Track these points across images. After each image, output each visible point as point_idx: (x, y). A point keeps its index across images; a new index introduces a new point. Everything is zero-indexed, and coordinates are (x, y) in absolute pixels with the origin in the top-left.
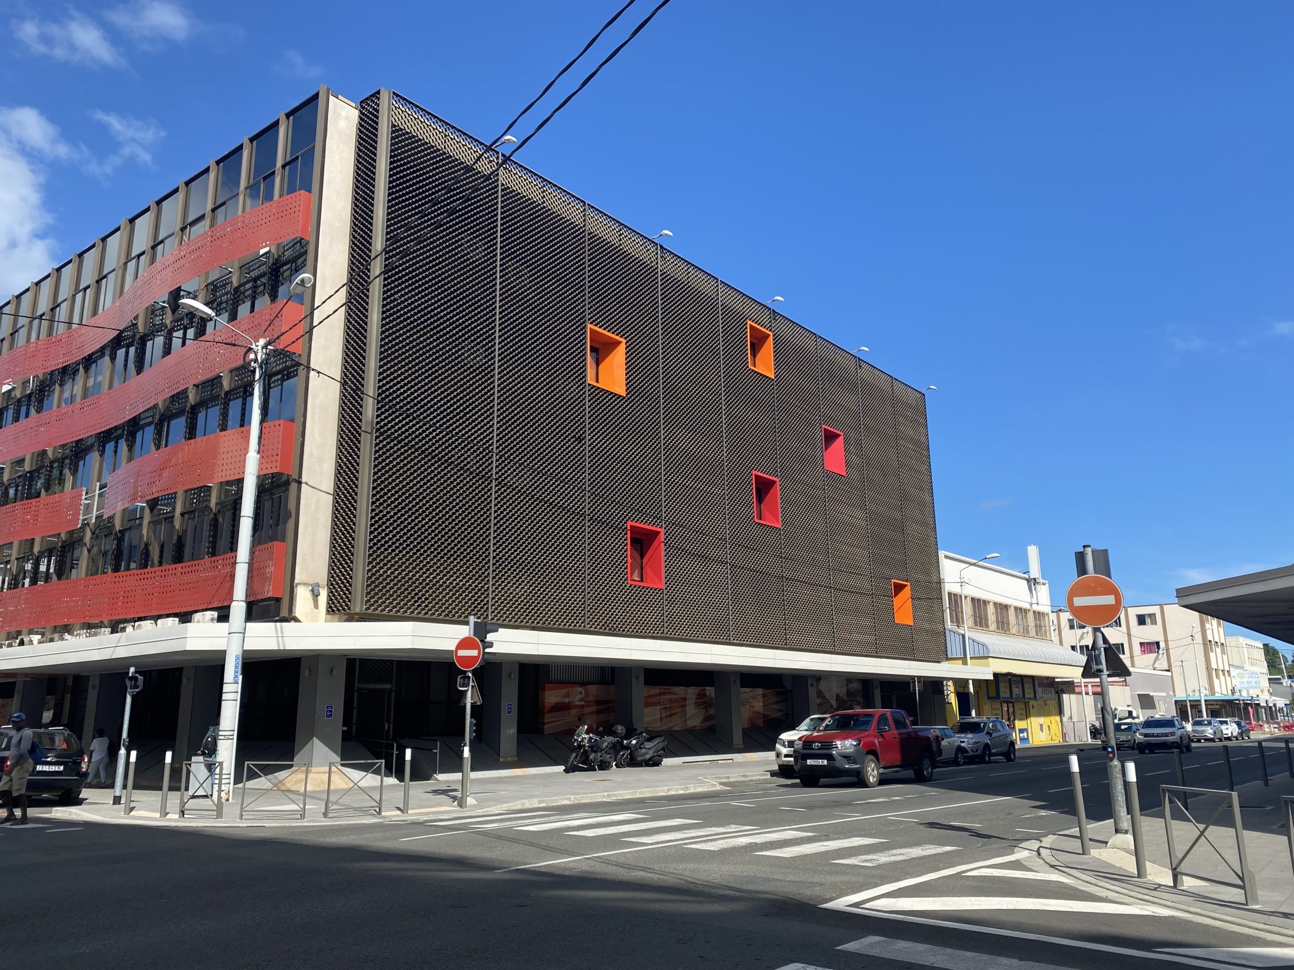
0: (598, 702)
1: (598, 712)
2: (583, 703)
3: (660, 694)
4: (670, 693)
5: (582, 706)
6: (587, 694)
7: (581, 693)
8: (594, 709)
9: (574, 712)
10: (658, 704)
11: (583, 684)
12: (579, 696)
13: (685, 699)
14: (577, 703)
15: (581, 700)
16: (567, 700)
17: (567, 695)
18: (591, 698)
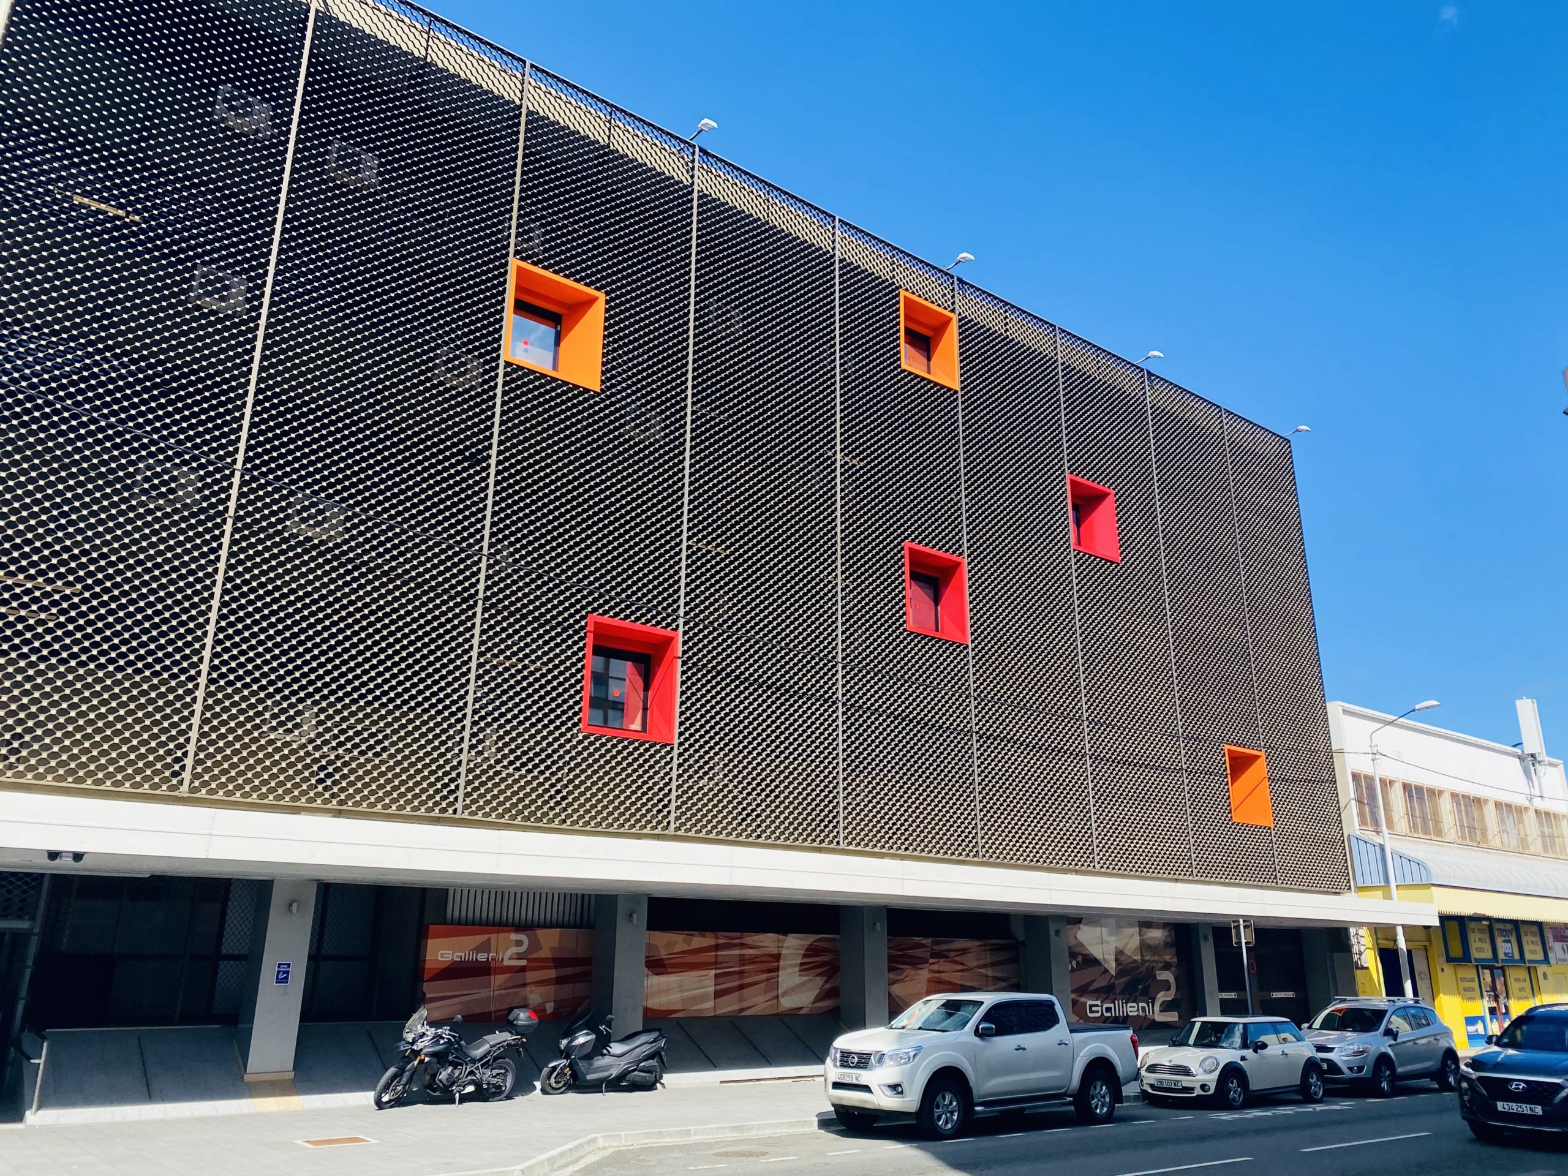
0: (558, 962)
1: (559, 981)
2: (523, 963)
3: (717, 948)
4: (742, 946)
5: (522, 969)
6: (535, 945)
7: (519, 943)
8: (552, 973)
9: (498, 979)
10: (715, 964)
11: (520, 927)
12: (514, 950)
13: (777, 957)
14: (507, 963)
15: (519, 956)
16: (482, 957)
17: (485, 947)
18: (546, 953)
